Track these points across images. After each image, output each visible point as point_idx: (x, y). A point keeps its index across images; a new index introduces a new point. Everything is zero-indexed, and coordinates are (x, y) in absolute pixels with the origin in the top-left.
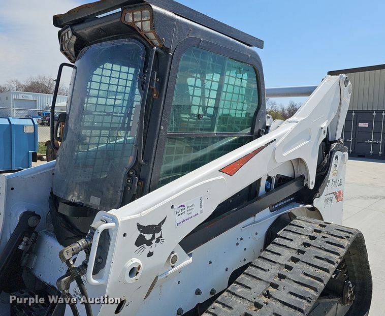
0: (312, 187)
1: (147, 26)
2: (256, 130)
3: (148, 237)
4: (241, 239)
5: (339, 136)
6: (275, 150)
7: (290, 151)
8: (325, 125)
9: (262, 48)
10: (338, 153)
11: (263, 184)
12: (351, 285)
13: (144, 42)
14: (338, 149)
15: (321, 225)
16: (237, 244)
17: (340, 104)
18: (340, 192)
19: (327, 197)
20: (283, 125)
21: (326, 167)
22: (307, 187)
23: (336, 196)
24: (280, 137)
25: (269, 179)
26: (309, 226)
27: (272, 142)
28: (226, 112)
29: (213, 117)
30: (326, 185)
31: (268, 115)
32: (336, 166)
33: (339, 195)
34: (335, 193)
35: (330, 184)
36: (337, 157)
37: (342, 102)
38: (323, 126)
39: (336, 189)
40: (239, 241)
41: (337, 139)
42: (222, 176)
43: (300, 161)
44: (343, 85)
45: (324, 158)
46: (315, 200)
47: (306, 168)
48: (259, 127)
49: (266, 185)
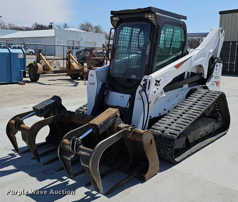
0: (205, 77)
1: (154, 19)
2: (184, 53)
3: (157, 83)
4: (178, 95)
5: (218, 56)
6: (191, 60)
7: (197, 62)
8: (211, 51)
9: (186, 20)
10: (217, 64)
11: (186, 74)
12: (220, 115)
13: (151, 24)
14: (217, 62)
15: (208, 91)
16: (177, 97)
17: (219, 41)
18: (218, 82)
19: (212, 83)
20: (194, 51)
21: (212, 69)
22: (203, 78)
23: (216, 83)
24: (193, 56)
25: (188, 73)
26: (204, 91)
27: (190, 57)
28: (174, 46)
29: (170, 48)
30: (212, 77)
31: (188, 47)
32: (216, 69)
33: (218, 83)
34: (216, 82)
35: (214, 77)
36: (217, 66)
37: (220, 40)
38: (210, 51)
39: (217, 80)
40: (177, 95)
41: (217, 57)
42: (175, 69)
43: (200, 66)
44: (220, 33)
45: (211, 66)
46: (207, 83)
47: (203, 69)
48: (185, 52)
49: (187, 75)
